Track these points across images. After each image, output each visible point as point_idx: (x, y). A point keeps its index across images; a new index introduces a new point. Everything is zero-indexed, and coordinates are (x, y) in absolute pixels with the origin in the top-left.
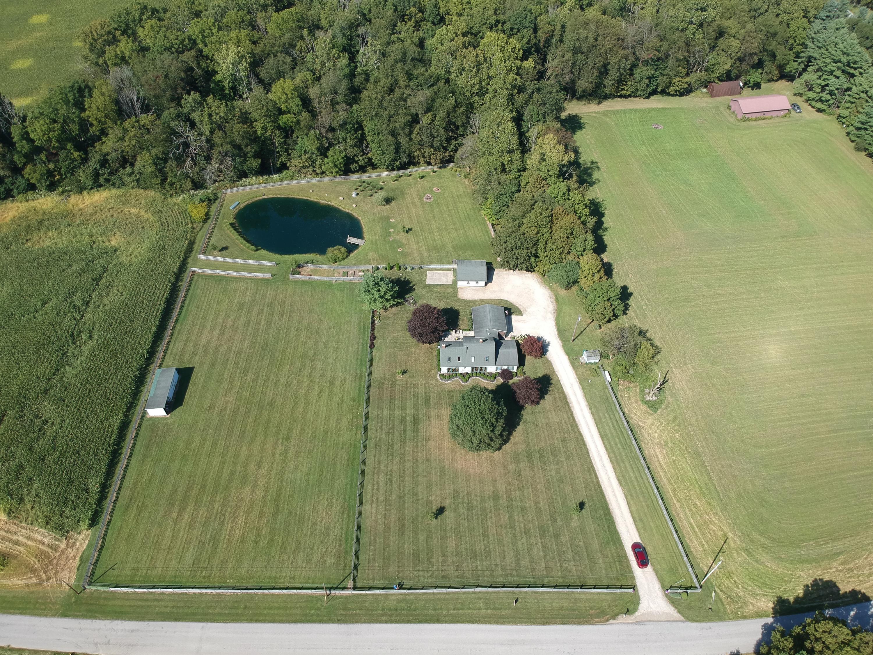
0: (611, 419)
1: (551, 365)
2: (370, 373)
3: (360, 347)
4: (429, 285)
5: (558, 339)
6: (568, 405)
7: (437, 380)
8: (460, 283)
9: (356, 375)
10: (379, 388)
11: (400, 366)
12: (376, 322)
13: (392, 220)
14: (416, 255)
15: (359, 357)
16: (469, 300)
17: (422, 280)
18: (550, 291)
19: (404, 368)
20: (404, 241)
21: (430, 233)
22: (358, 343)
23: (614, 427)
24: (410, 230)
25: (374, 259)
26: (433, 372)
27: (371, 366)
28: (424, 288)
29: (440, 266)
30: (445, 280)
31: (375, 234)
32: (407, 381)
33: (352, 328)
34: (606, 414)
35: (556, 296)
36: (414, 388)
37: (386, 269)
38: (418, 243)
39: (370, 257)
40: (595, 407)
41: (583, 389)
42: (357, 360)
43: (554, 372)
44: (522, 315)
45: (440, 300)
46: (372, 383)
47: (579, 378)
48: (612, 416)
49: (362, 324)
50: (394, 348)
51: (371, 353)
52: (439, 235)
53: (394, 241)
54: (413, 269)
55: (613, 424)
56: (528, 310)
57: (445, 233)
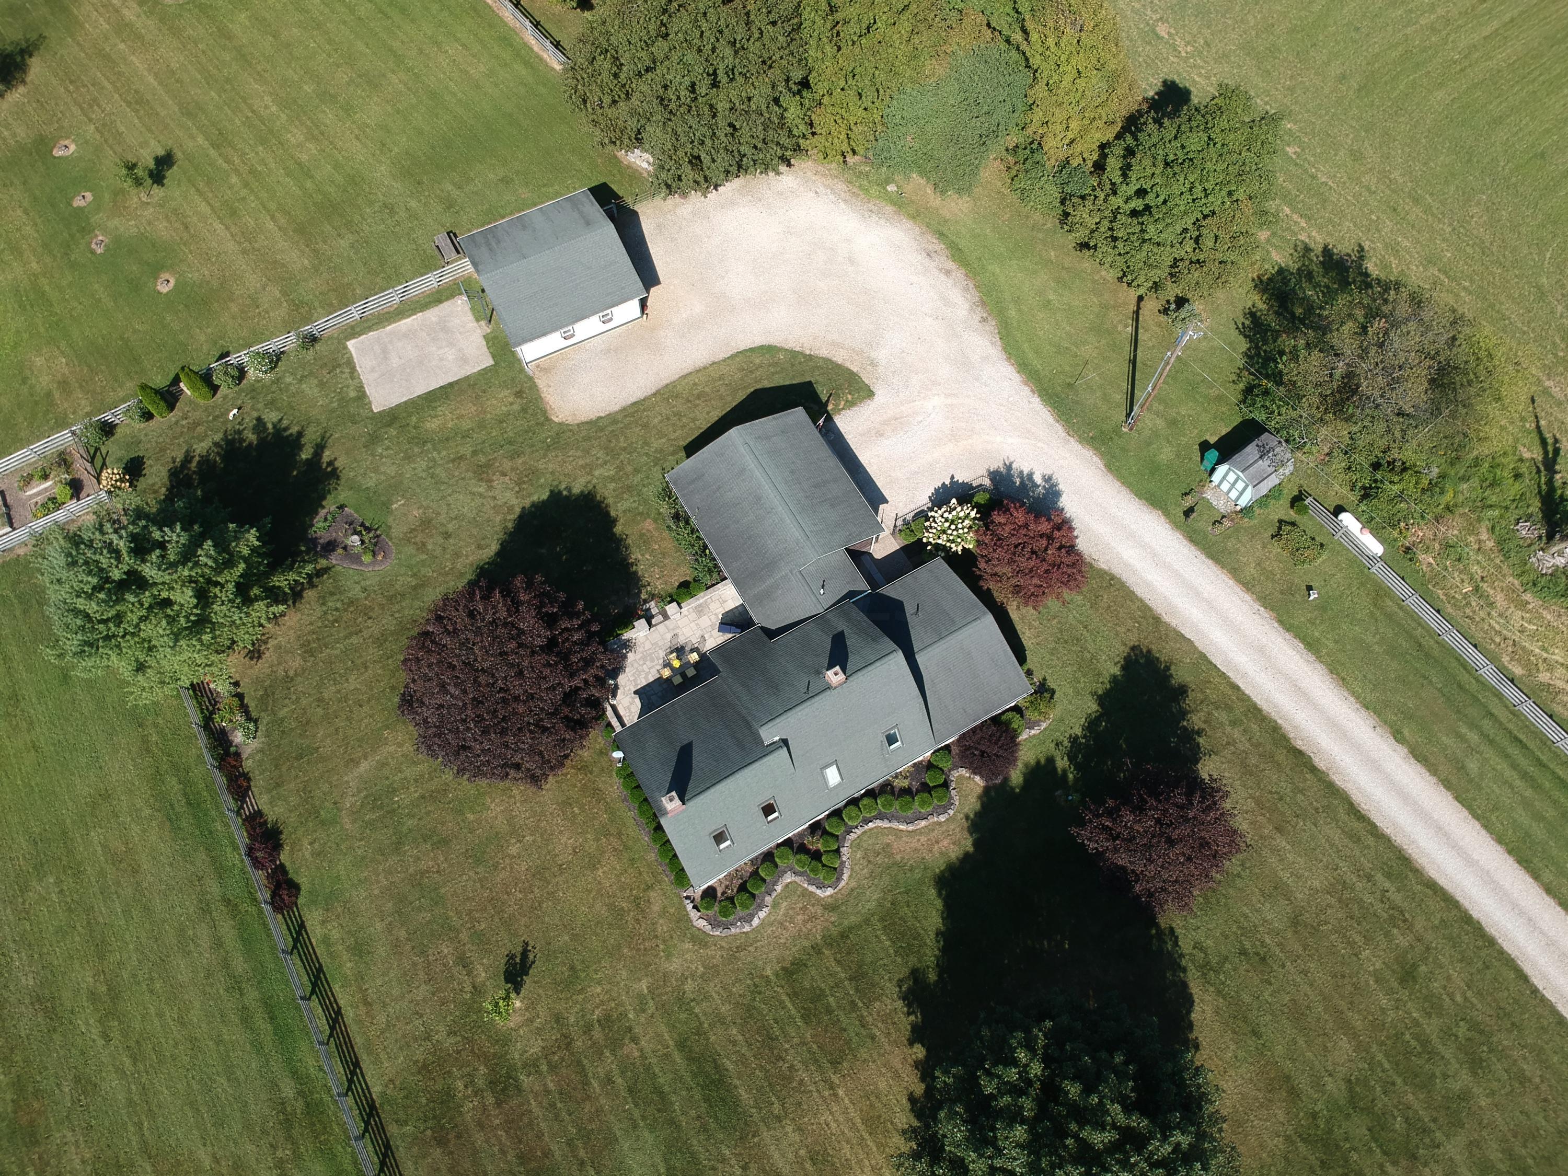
0: (1491, 742)
1: (1129, 595)
2: (353, 1067)
3: (227, 929)
4: (393, 416)
5: (1074, 445)
6: (1314, 769)
7: (700, 940)
8: (530, 352)
9: (287, 1123)
10: (441, 1142)
11: (480, 939)
12: (238, 737)
13: (66, 149)
14: (253, 280)
15: (252, 996)
16: (612, 418)
17: (344, 401)
18: (908, 224)
19: (508, 945)
20: (163, 230)
21: (263, 141)
22: (205, 910)
23: (1524, 776)
24: (165, 162)
25: (64, 385)
26: (657, 900)
27: (335, 1018)
28: (374, 439)
29: (392, 297)
30: (450, 355)
31: (16, 250)
32: (558, 1019)
33: (135, 830)
34: (1464, 730)
35: (941, 235)
36: (615, 1044)
37: (147, 416)
38: (234, 213)
39: (44, 382)
40: (1409, 716)
41: (1312, 645)
42: (246, 1019)
43: (1157, 620)
44: (870, 394)
45: (483, 472)
46: (393, 1130)
47: (1265, 600)
48: (1487, 724)
49: (172, 782)
50: (397, 846)
51: (299, 931)
52: (311, 137)
53: (118, 245)
54: (275, 359)
55: (1514, 766)
56: (881, 355)
57: (328, 116)
